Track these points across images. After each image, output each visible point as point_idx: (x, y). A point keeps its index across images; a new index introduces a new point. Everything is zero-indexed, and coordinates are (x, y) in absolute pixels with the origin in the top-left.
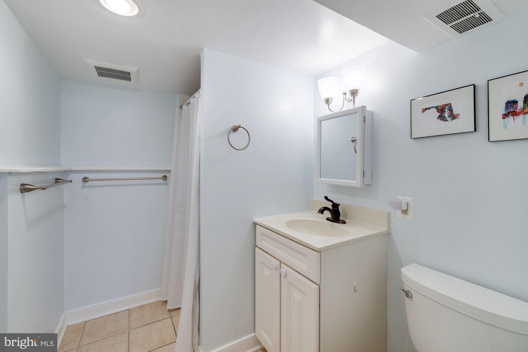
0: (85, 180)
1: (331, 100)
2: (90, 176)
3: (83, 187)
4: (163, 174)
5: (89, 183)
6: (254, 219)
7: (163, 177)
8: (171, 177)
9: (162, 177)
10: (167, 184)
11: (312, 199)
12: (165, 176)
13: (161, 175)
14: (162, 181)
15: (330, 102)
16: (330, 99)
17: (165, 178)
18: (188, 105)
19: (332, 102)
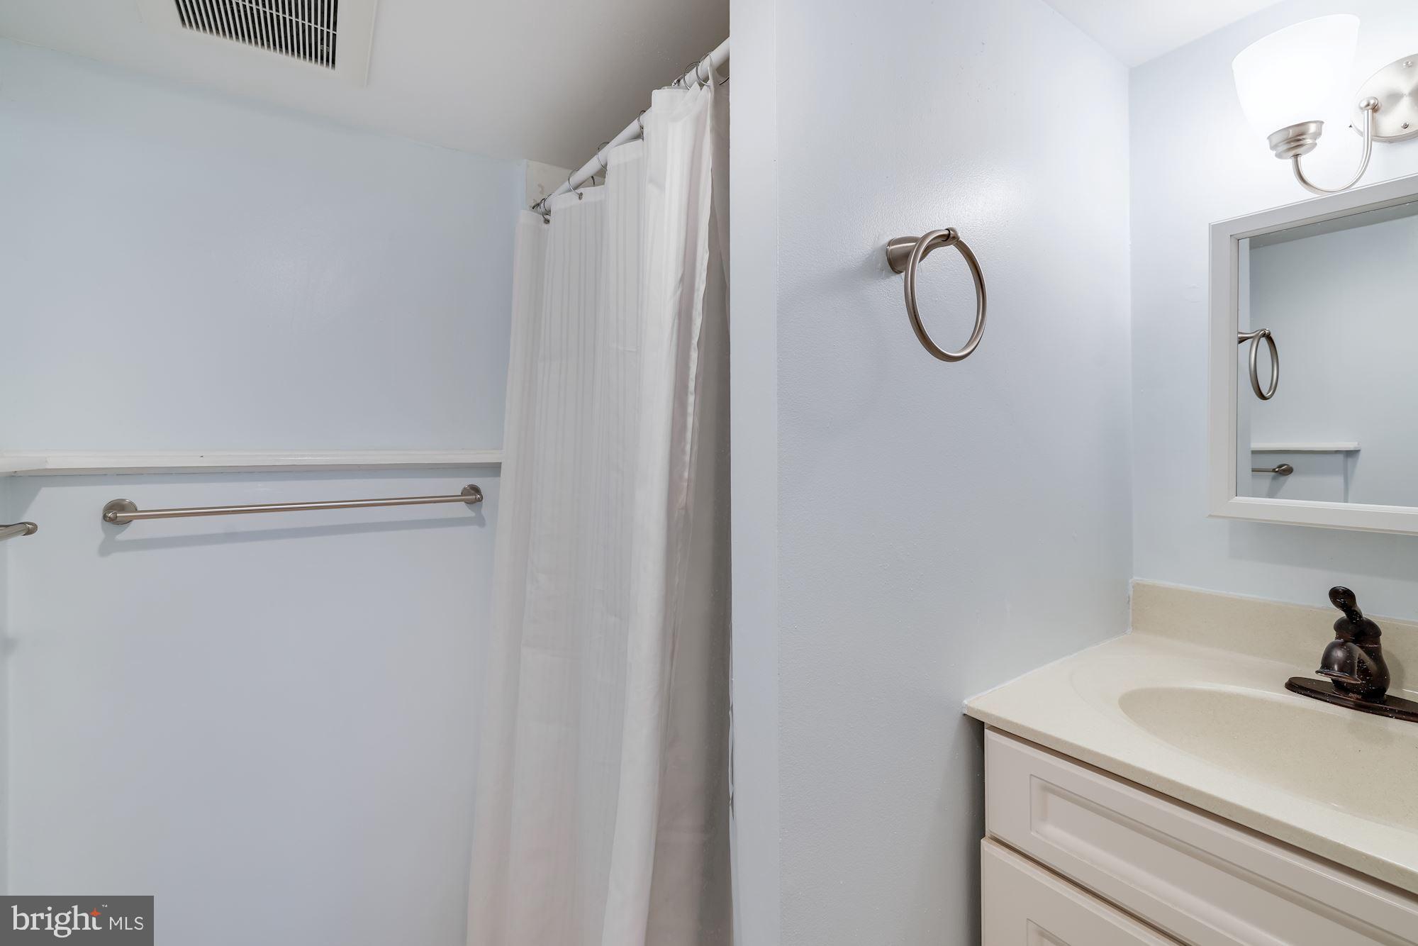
0: (117, 514)
1: (1318, 134)
2: (141, 496)
3: (105, 550)
4: (466, 482)
5: (137, 530)
6: (966, 702)
7: (464, 492)
8: (501, 493)
9: (463, 494)
10: (480, 521)
11: (1130, 581)
12: (475, 490)
13: (456, 485)
14: (461, 510)
15: (1309, 141)
16: (1312, 128)
17: (473, 495)
18: (579, 191)
19: (1317, 141)
